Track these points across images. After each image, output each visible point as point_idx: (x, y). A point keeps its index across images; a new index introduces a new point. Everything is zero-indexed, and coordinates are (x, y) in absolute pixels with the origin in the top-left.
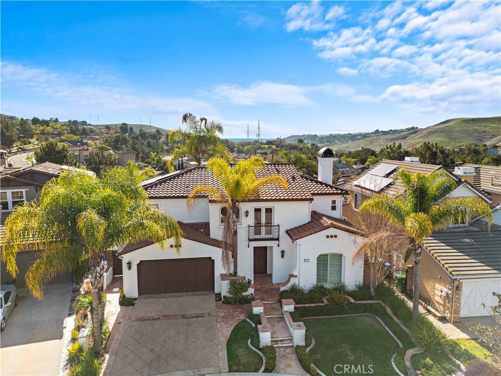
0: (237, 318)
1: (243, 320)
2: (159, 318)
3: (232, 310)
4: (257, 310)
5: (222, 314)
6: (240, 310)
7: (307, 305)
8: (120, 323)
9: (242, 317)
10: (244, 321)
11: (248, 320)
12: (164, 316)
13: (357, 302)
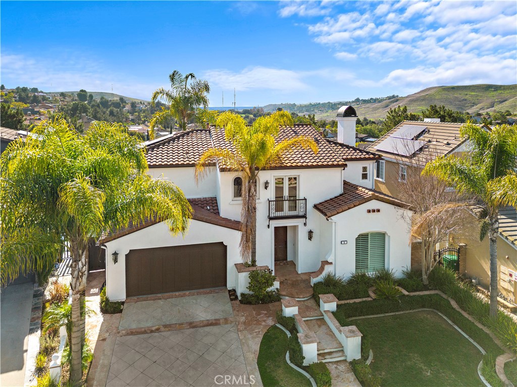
0: (263, 323)
1: (272, 326)
2: (158, 330)
3: (254, 312)
4: (290, 311)
5: (243, 319)
6: (265, 312)
7: (352, 301)
8: (104, 340)
9: (270, 322)
10: (275, 327)
11: (278, 325)
12: (165, 326)
13: (412, 294)
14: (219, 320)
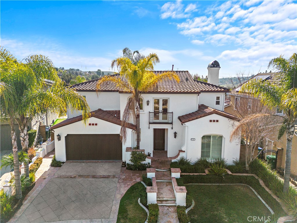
0: (134, 180)
3: (132, 174)
4: (150, 175)
6: (138, 175)
9: (138, 180)
10: (140, 183)
14: (110, 176)
